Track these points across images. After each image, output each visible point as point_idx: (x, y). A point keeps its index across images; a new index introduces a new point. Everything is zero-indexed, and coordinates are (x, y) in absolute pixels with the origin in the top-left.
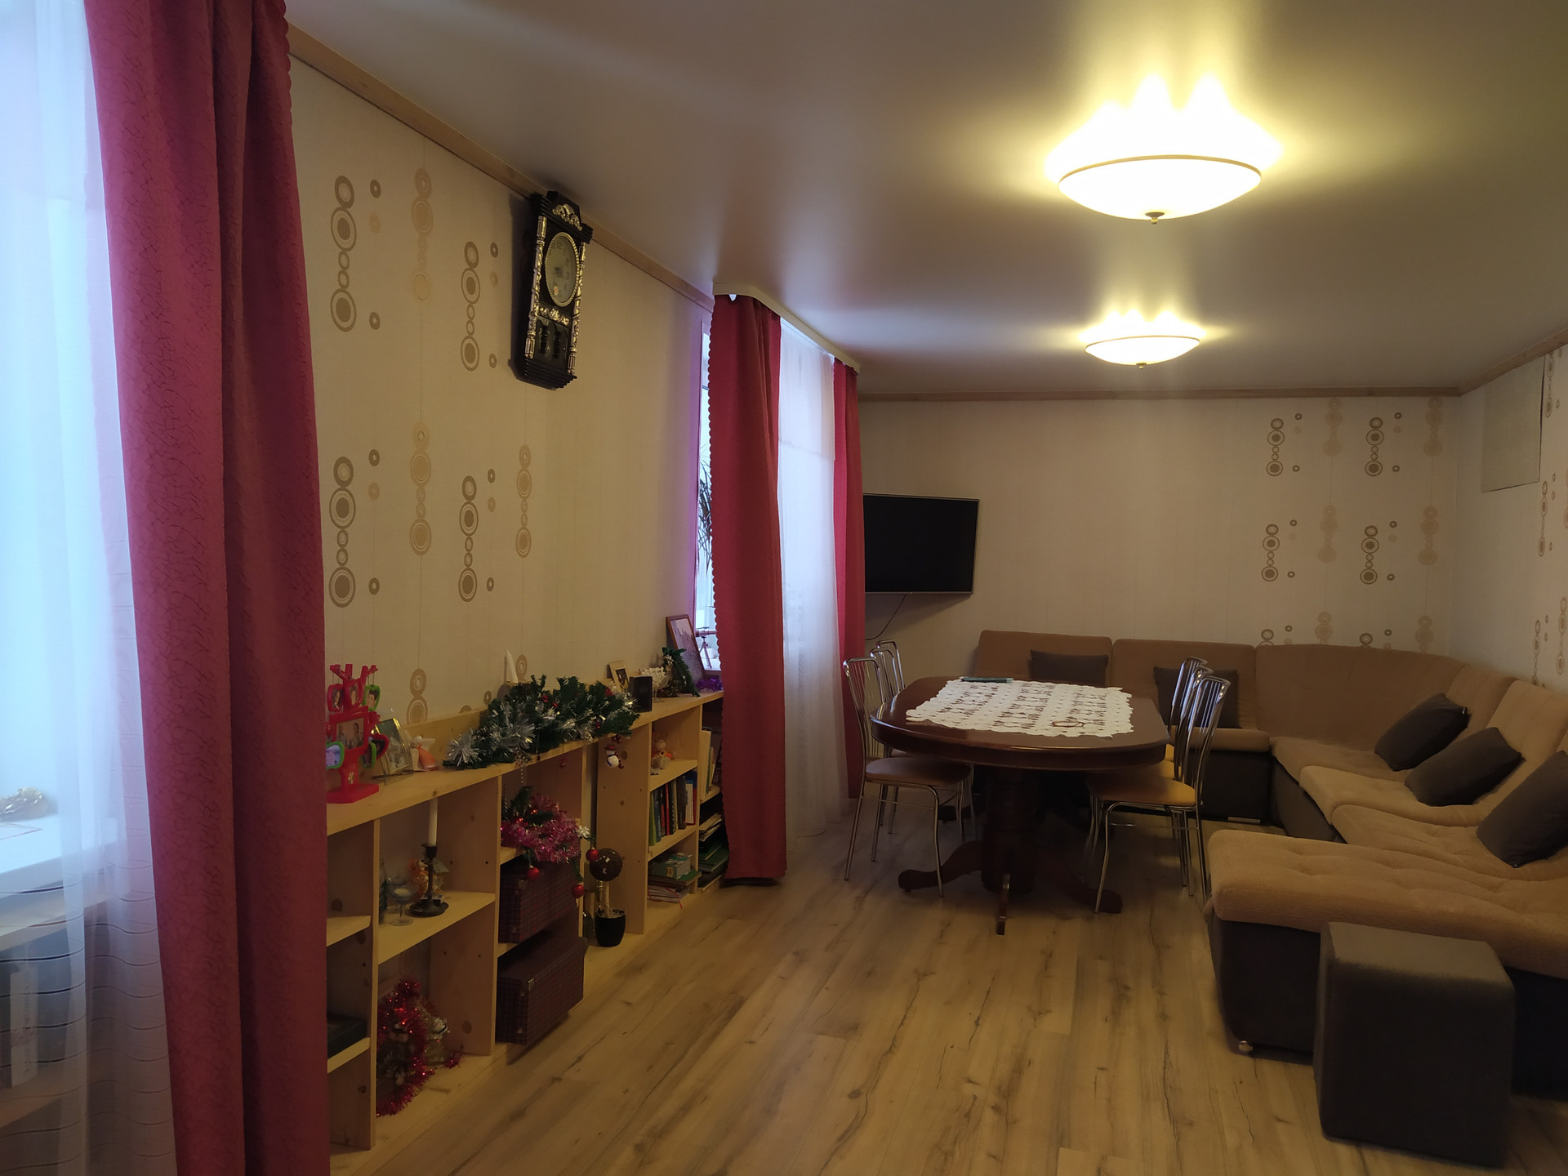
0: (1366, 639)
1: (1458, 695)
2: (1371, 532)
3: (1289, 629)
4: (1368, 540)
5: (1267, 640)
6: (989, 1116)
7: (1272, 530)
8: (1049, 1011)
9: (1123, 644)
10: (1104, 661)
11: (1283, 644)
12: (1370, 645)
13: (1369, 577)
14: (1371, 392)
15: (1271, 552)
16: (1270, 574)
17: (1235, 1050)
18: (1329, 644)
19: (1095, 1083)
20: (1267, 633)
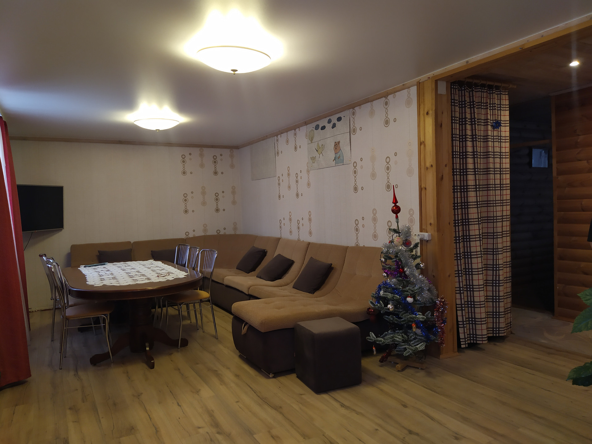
0: (218, 232)
1: (260, 246)
2: (217, 195)
3: (194, 231)
4: (216, 198)
5: (187, 235)
6: (219, 437)
7: (185, 195)
8: (200, 390)
9: (136, 243)
10: (130, 251)
11: (192, 236)
12: (220, 234)
13: (217, 210)
14: (213, 147)
15: (186, 203)
16: (186, 211)
17: (269, 378)
18: (207, 235)
19: (240, 408)
20: (187, 233)
